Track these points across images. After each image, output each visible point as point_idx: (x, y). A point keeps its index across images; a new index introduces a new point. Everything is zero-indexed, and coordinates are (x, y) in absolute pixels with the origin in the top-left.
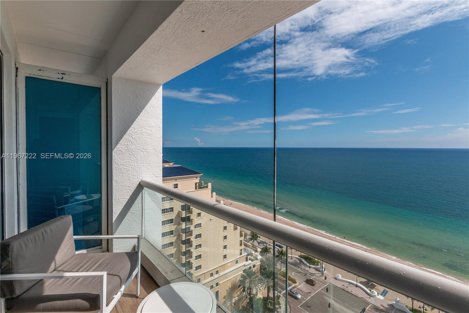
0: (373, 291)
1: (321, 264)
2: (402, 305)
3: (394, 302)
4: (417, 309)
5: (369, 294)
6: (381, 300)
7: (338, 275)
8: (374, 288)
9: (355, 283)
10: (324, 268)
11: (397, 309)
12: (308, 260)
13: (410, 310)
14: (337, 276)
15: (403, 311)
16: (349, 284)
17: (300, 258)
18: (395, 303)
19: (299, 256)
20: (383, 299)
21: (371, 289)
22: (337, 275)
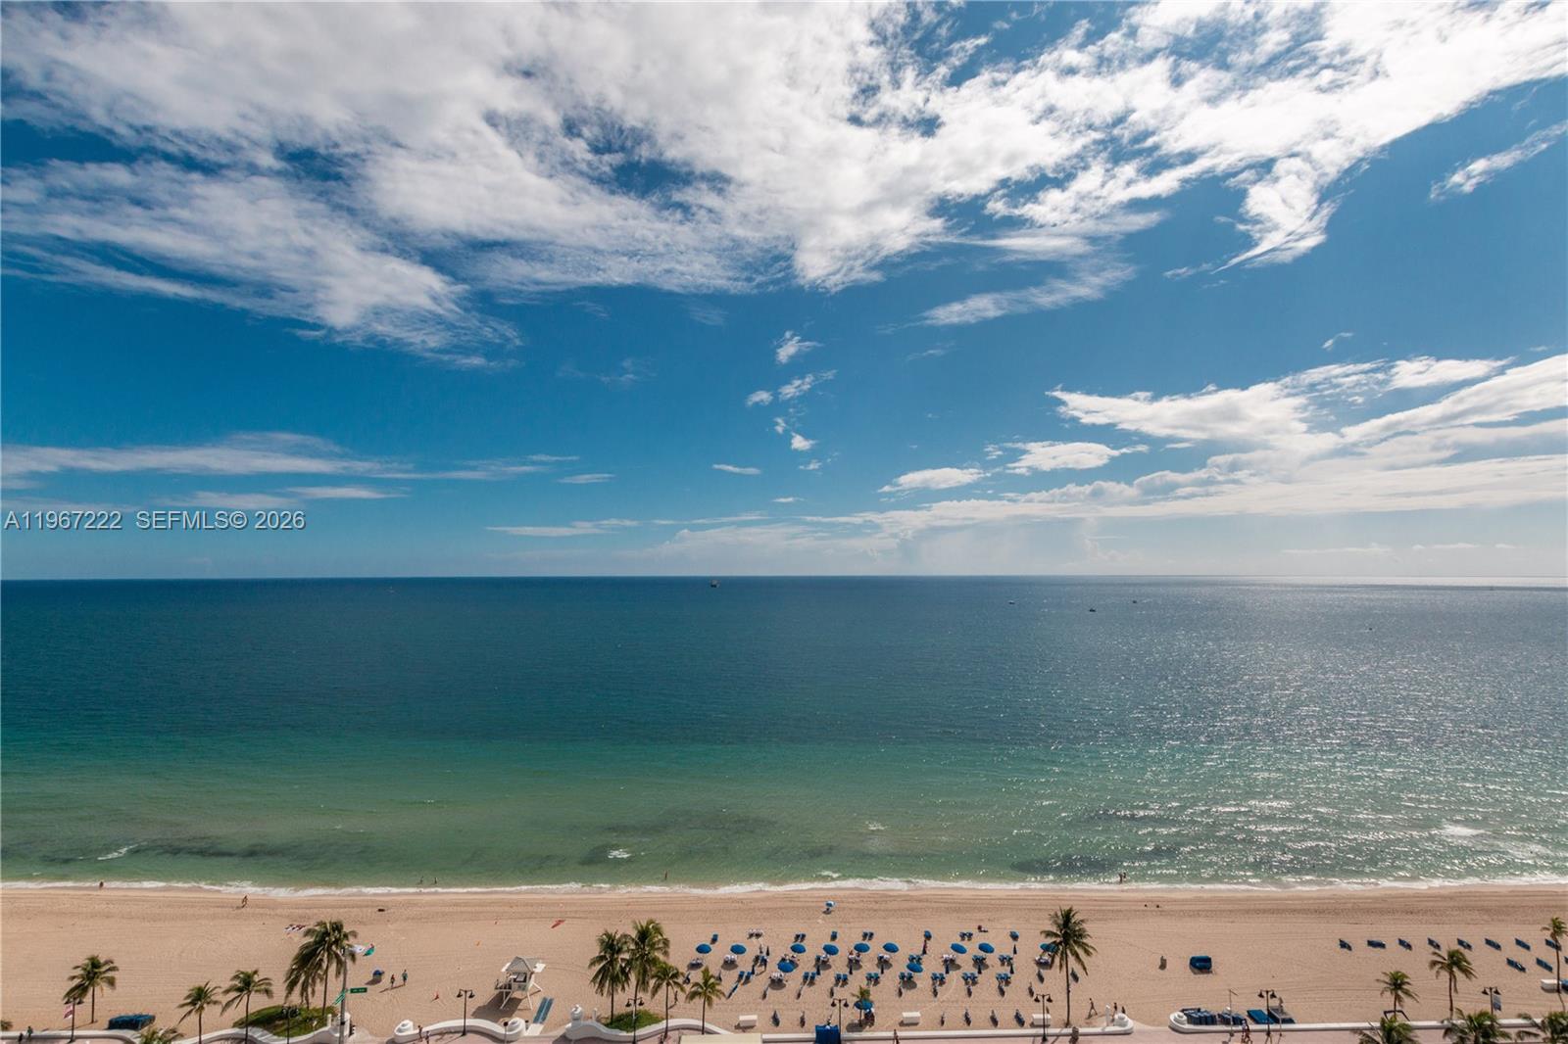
0: (513, 1023)
1: (334, 1015)
2: (589, 1022)
3: (570, 1025)
4: (621, 1012)
5: (502, 1038)
6: (535, 1037)
7: (403, 1025)
8: (513, 1012)
9: (459, 1023)
10: (347, 1024)
11: (577, 1041)
12: (281, 1022)
13: (607, 1025)
14: (400, 1031)
15: (589, 1038)
16: (439, 1037)
17: (244, 1031)
18: (572, 1027)
19: (236, 1025)
20: (541, 1032)
21: (506, 1020)
22: (400, 1026)
